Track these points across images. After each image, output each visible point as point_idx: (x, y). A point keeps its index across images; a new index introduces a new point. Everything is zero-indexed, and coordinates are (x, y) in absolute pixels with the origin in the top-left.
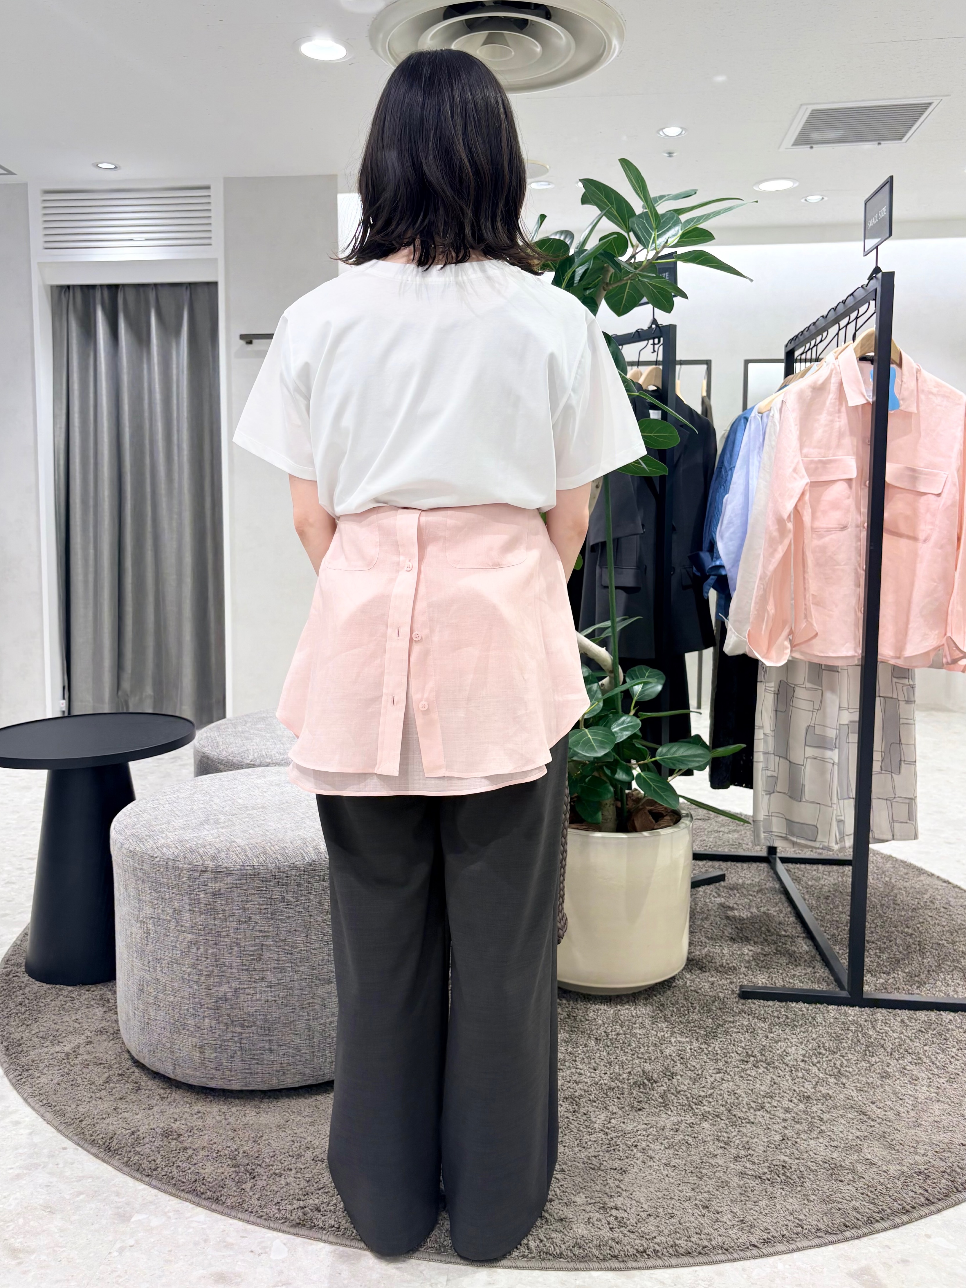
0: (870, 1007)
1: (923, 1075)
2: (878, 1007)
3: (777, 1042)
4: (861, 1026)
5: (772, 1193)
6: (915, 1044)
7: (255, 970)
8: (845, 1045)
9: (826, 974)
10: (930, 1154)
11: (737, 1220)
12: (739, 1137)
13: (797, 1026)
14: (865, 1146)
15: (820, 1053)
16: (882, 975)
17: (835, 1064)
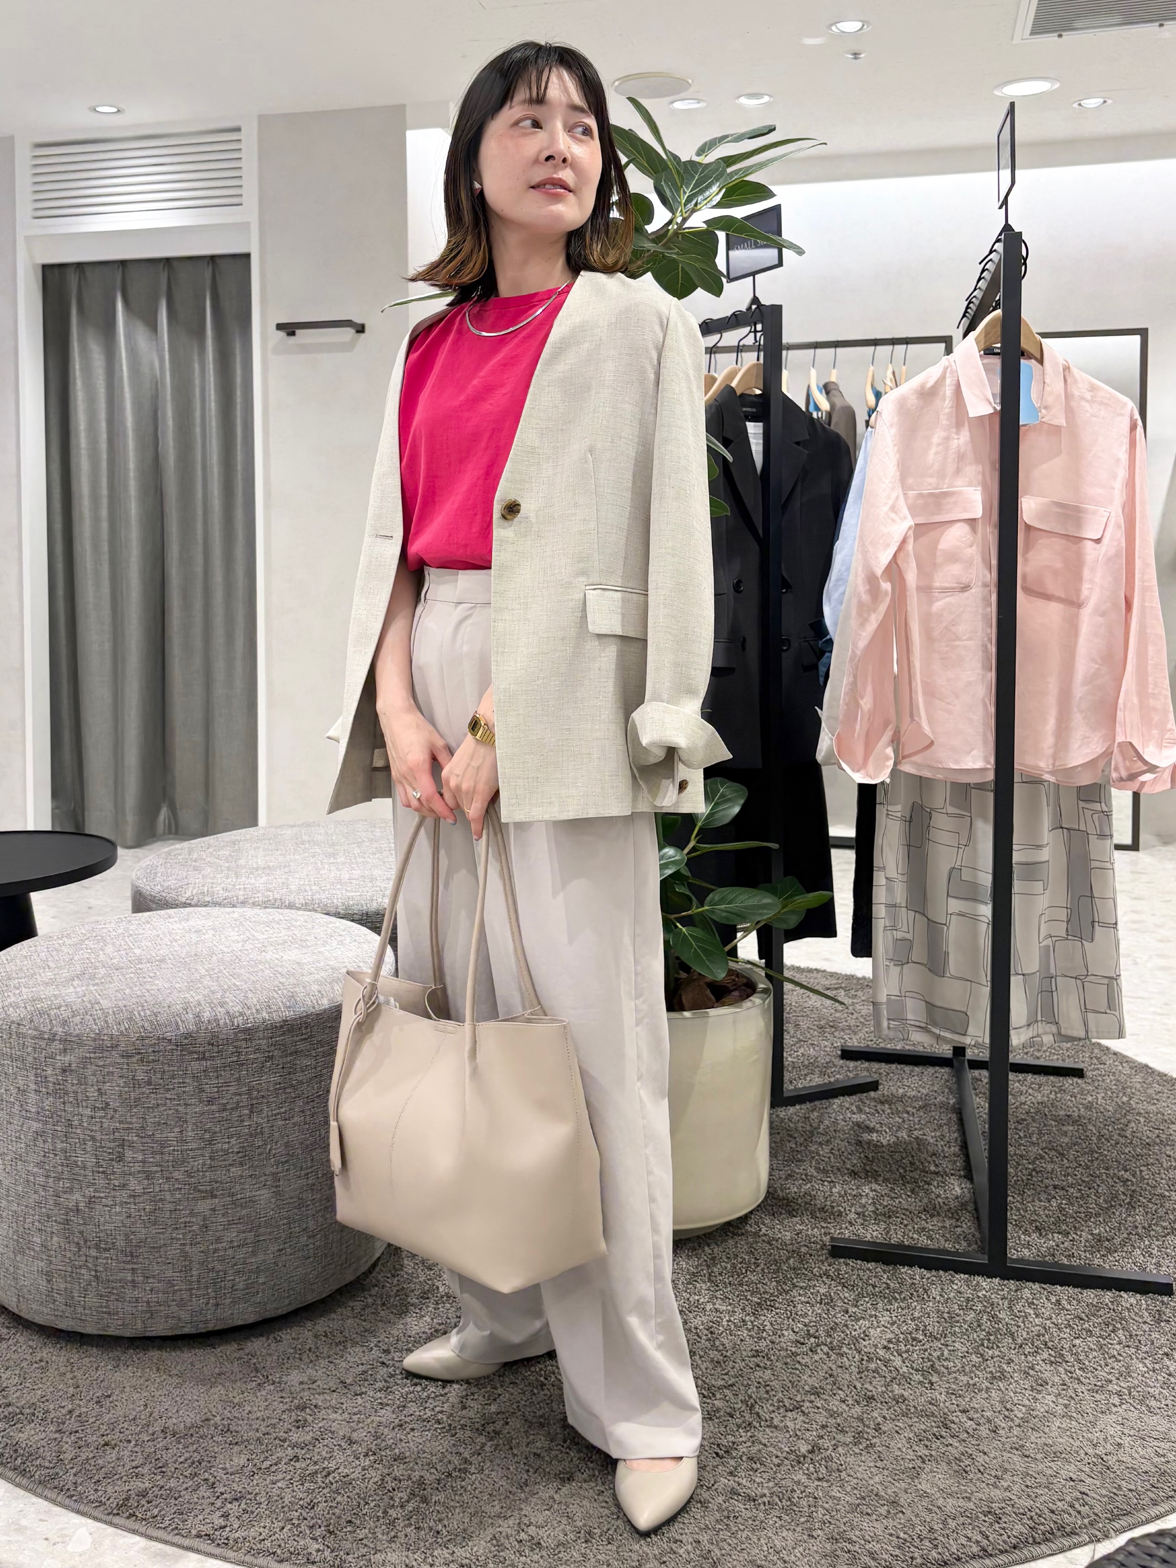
0: (1018, 1279)
1: (1057, 1379)
2: (1028, 1281)
3: (858, 1320)
4: (992, 1305)
5: (762, 1522)
6: (1062, 1335)
7: (114, 1173)
8: (957, 1329)
9: (973, 1230)
10: (1016, 1488)
11: (698, 1552)
12: (749, 1444)
13: (896, 1299)
14: (927, 1470)
15: (914, 1339)
16: (1056, 1235)
17: (930, 1355)
